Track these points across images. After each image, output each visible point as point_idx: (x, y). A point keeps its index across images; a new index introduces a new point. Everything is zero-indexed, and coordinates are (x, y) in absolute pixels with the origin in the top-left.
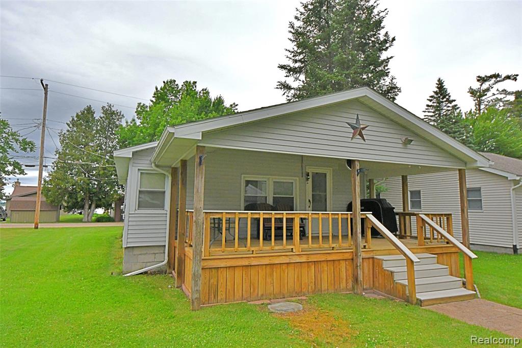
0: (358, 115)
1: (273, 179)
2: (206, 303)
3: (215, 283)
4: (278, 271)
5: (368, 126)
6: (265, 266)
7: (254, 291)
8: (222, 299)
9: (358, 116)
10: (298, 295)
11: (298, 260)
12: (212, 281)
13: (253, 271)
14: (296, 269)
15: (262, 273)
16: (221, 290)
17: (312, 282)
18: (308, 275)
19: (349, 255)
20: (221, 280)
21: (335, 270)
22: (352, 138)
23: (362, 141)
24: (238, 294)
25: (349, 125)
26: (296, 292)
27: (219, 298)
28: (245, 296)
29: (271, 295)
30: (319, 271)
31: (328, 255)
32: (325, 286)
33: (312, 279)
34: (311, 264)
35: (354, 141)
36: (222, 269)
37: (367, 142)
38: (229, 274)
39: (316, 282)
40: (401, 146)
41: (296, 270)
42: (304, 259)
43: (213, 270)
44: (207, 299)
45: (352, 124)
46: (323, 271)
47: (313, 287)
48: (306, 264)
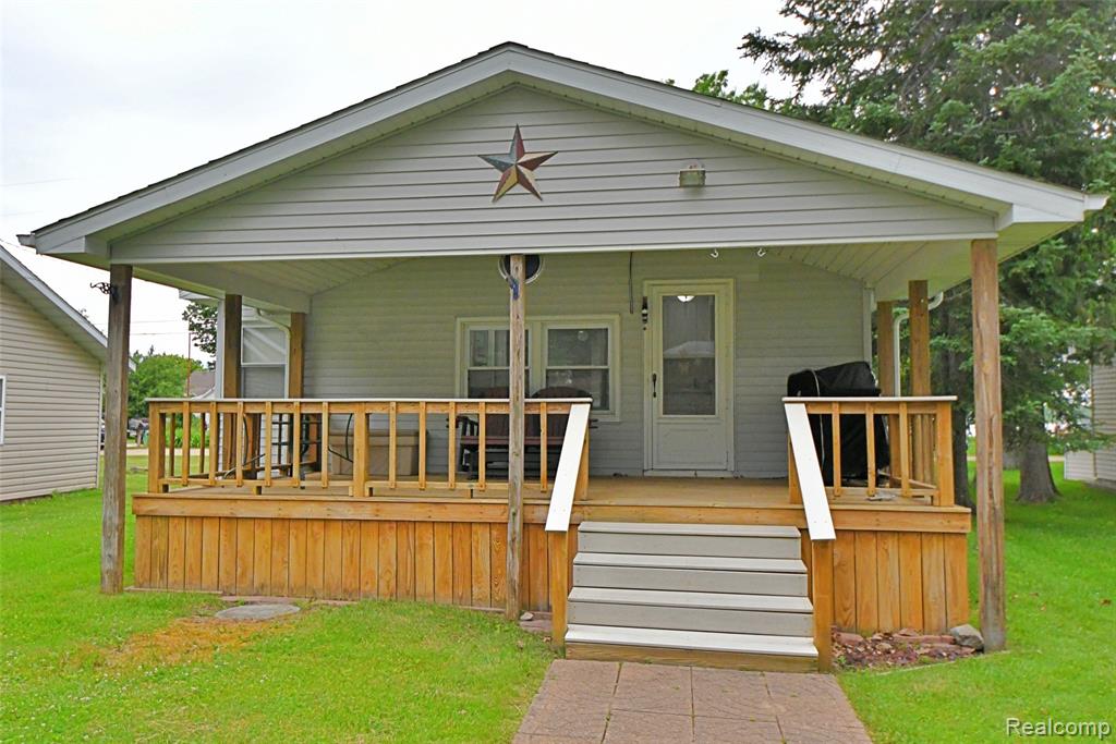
0: (517, 127)
1: (543, 324)
2: (145, 584)
3: (163, 548)
4: (302, 537)
5: (556, 152)
6: (269, 522)
7: (244, 574)
8: (175, 582)
9: (518, 132)
10: (350, 595)
11: (349, 513)
12: (156, 542)
13: (243, 531)
14: (346, 533)
15: (263, 535)
16: (174, 563)
17: (389, 571)
18: (380, 554)
19: (499, 512)
20: (174, 544)
21: (456, 550)
22: (497, 196)
23: (532, 200)
24: (209, 578)
25: (489, 161)
26: (345, 591)
27: (170, 580)
28: (224, 583)
29: (282, 588)
30: (409, 547)
31: (433, 508)
32: (425, 583)
33: (390, 563)
34: (387, 526)
35: (505, 202)
36: (176, 521)
37: (548, 200)
38: (191, 530)
39: (401, 573)
40: (679, 194)
41: (348, 540)
42: (366, 513)
43: (159, 520)
44: (148, 578)
45: (496, 158)
46: (421, 546)
47: (393, 582)
48: (375, 525)
